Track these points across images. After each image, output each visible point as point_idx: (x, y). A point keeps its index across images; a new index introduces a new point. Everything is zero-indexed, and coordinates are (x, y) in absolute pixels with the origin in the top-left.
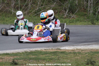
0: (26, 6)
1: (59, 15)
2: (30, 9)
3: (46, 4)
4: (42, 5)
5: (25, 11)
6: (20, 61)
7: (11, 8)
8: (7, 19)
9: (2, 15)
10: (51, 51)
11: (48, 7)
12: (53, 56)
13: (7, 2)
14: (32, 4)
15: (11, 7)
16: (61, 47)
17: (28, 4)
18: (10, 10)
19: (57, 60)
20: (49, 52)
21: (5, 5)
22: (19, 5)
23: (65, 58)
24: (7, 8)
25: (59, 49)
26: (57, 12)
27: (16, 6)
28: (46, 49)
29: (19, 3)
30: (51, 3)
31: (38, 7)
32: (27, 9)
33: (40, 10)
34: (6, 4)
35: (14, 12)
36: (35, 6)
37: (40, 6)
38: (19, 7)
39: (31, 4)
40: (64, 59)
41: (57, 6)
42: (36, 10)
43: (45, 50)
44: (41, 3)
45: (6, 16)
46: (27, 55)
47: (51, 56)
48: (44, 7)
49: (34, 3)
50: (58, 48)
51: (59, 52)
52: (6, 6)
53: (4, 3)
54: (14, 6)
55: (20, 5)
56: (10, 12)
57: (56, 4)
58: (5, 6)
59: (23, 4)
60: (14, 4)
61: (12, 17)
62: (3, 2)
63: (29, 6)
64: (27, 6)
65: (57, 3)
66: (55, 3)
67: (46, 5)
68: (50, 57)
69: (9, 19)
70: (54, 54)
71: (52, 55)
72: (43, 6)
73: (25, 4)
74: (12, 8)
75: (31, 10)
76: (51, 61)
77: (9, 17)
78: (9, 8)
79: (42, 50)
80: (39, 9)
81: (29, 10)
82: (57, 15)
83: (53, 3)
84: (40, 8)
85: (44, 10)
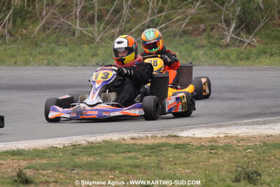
0: (117, 11)
1: (209, 38)
2: (128, 22)
3: (172, 8)
4: (161, 11)
5: (114, 27)
6: (45, 172)
7: (72, 20)
8: (62, 50)
9: (48, 38)
10: (150, 142)
11: (178, 15)
12: (147, 158)
13: (63, 3)
14: (134, 6)
15: (73, 17)
16: (182, 131)
17: (123, 8)
18: (69, 25)
19: (153, 169)
20: (142, 145)
21: (56, 12)
22: (96, 9)
23: (180, 164)
24: (62, 20)
25: (175, 136)
26: (204, 30)
27: (86, 13)
28: (135, 135)
29: (96, 4)
30: (186, 5)
31: (151, 17)
32: (117, 22)
33: (155, 22)
34: (59, 9)
35: (81, 32)
36: (140, 13)
37: (156, 11)
38: (96, 16)
39: (130, 8)
40: (177, 166)
41: (204, 13)
42: (143, 25)
43: (133, 139)
44: (158, 3)
45: (57, 42)
46: (74, 155)
47: (140, 157)
48: (166, 16)
49: (139, 4)
50: (173, 134)
51: (170, 145)
52: (60, 13)
53: (52, 4)
54: (80, 12)
55: (99, 10)
56: (70, 31)
57: (202, 6)
58: (55, 14)
59: (109, 8)
60: (83, 8)
61: (75, 43)
62: (50, 3)
63: (125, 11)
64: (119, 12)
65: (203, 4)
66: (198, 4)
67: (174, 8)
68: (138, 159)
69: (67, 49)
70: (153, 152)
71: (146, 156)
72: (164, 14)
73: (113, 8)
74: (76, 18)
75: (128, 25)
76: (134, 173)
77: (66, 45)
78: (67, 18)
79: (124, 139)
80: (152, 21)
81: (123, 24)
82: (203, 37)
83: (192, 3)
84: (156, 20)
85: (167, 23)
